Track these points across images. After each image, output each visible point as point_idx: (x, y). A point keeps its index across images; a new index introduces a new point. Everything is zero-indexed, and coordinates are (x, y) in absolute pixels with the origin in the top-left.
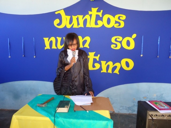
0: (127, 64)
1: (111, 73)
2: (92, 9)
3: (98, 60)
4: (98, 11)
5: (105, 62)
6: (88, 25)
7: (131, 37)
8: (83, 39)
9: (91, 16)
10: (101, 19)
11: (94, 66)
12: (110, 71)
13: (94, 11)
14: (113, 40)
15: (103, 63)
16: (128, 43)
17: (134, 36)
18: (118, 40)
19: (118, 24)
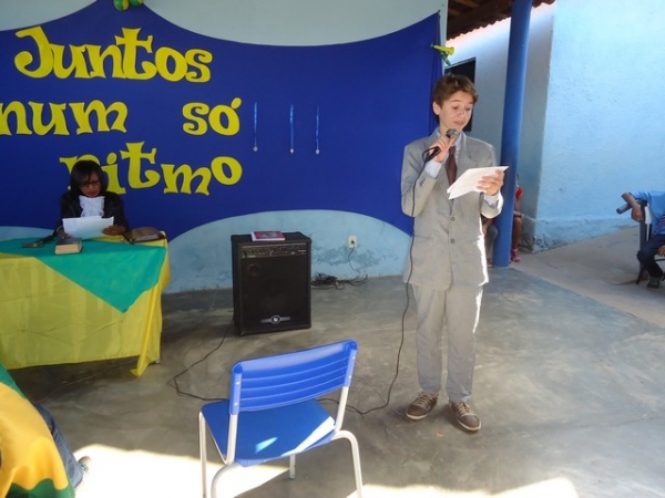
0: (227, 170)
1: (189, 192)
2: (125, 30)
3: (153, 162)
4: (141, 37)
5: (173, 166)
6: (117, 73)
7: (230, 106)
8: (106, 108)
9: (122, 48)
10: (151, 58)
11: (144, 179)
12: (186, 188)
13: (130, 37)
14: (187, 110)
15: (167, 168)
16: (224, 120)
17: (237, 102)
18: (198, 111)
19: (194, 74)
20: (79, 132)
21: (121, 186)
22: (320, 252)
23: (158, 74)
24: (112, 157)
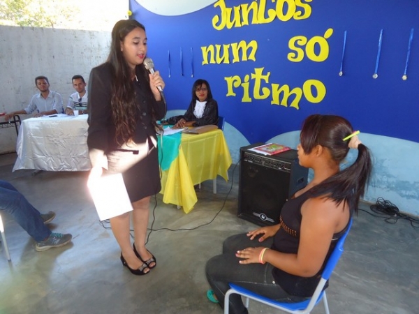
0: (314, 91)
1: (286, 105)
3: (267, 82)
5: (278, 85)
6: (254, 21)
7: (323, 36)
9: (258, 2)
11: (261, 93)
12: (284, 103)
14: (291, 45)
15: (275, 86)
16: (317, 49)
17: (329, 33)
18: (299, 43)
19: (299, 13)
20: (234, 61)
21: (250, 97)
22: (391, 180)
23: (276, 17)
24: (247, 78)
